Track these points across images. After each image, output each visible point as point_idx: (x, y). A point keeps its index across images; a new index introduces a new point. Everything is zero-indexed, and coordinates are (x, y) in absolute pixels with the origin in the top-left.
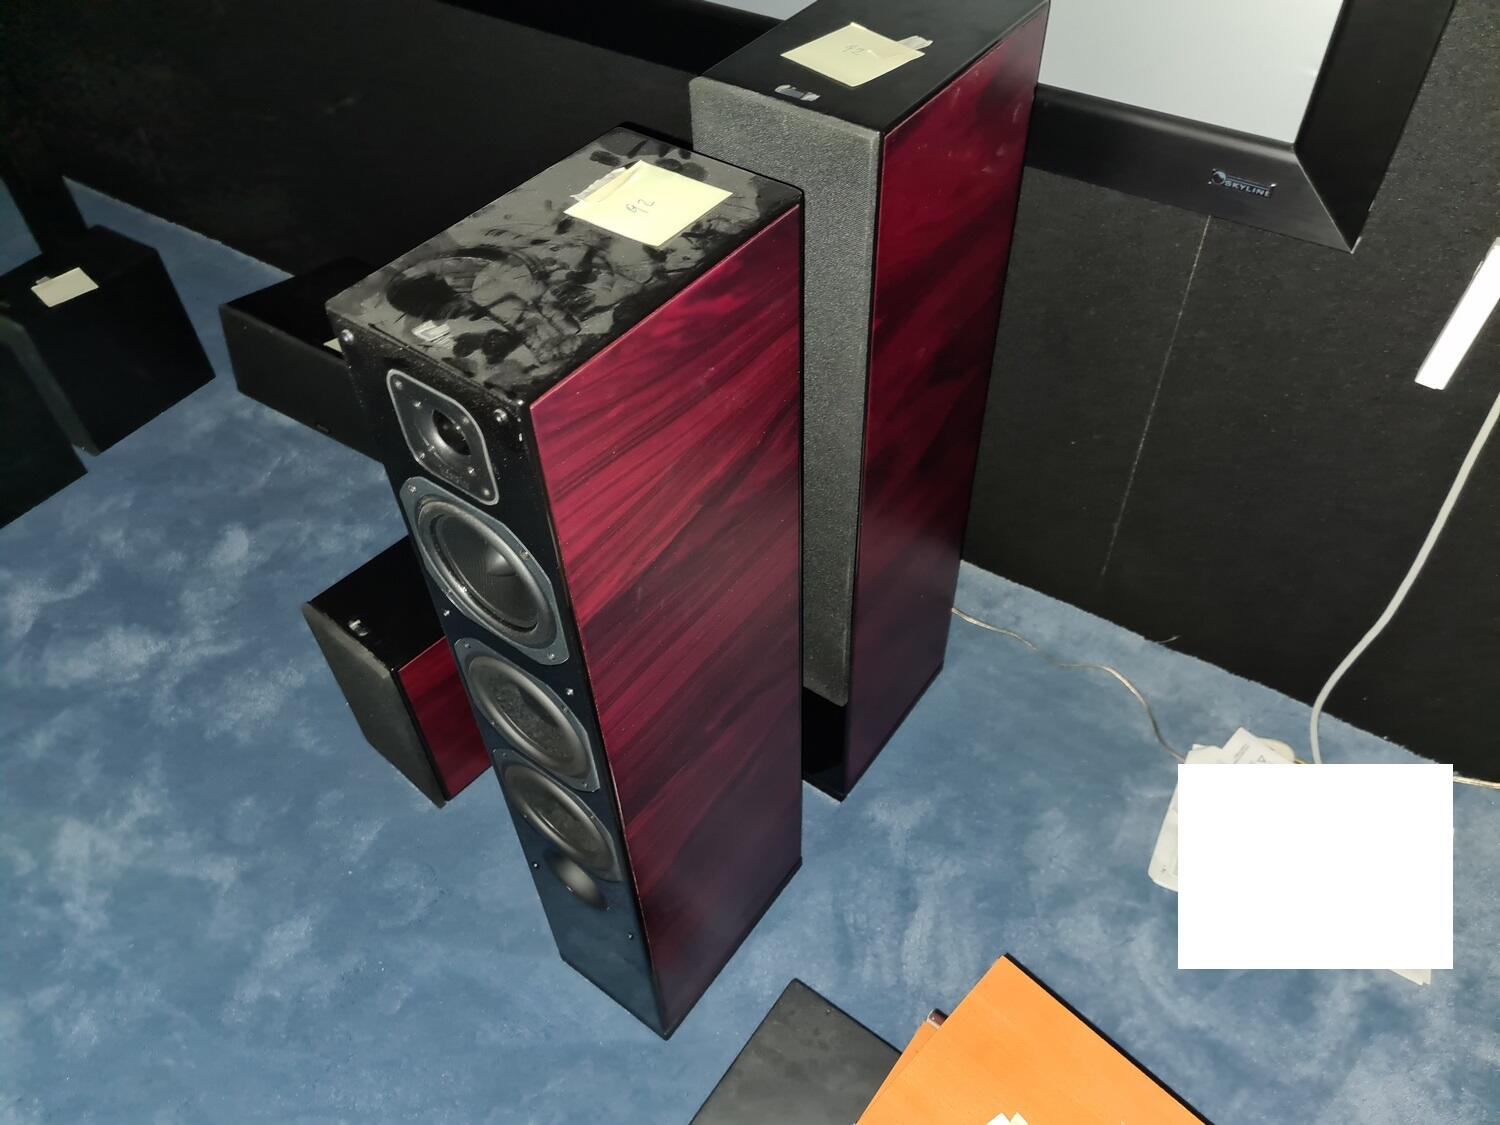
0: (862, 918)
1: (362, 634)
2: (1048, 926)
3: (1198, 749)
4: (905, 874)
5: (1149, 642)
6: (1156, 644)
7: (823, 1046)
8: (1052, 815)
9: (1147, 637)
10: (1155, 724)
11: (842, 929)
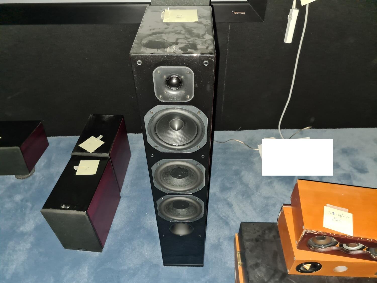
0: (224, 214)
1: (68, 208)
2: (259, 193)
3: (259, 146)
4: (225, 200)
5: (235, 131)
6: (237, 131)
7: (258, 231)
8: (243, 173)
9: (234, 130)
10: (248, 146)
11: (222, 218)
